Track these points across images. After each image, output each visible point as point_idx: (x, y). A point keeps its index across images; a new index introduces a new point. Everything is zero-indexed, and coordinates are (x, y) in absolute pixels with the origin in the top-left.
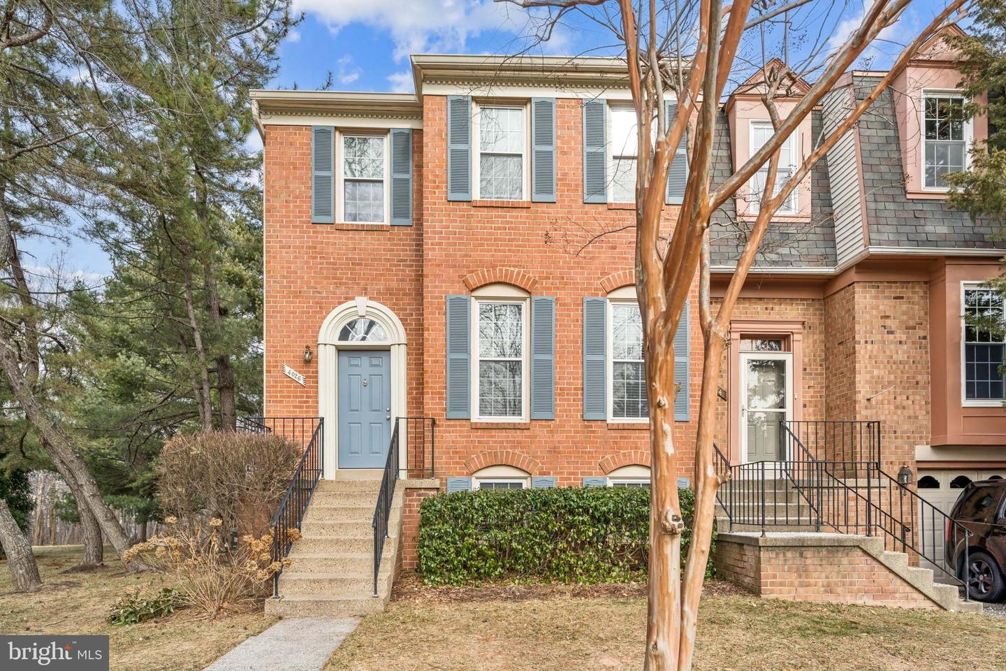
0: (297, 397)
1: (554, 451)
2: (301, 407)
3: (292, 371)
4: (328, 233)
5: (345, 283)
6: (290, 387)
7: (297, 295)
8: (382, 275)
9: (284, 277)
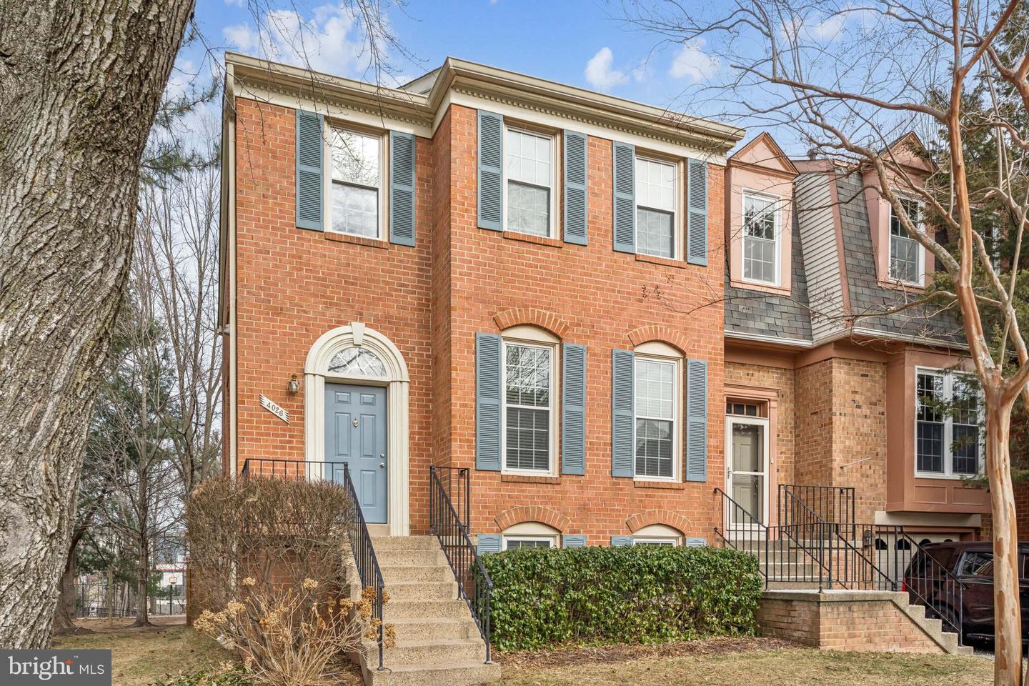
0: (277, 435)
1: (584, 508)
2: (283, 448)
3: (272, 403)
4: (315, 241)
5: (337, 305)
6: (270, 423)
7: (278, 311)
8: (380, 299)
9: (261, 288)
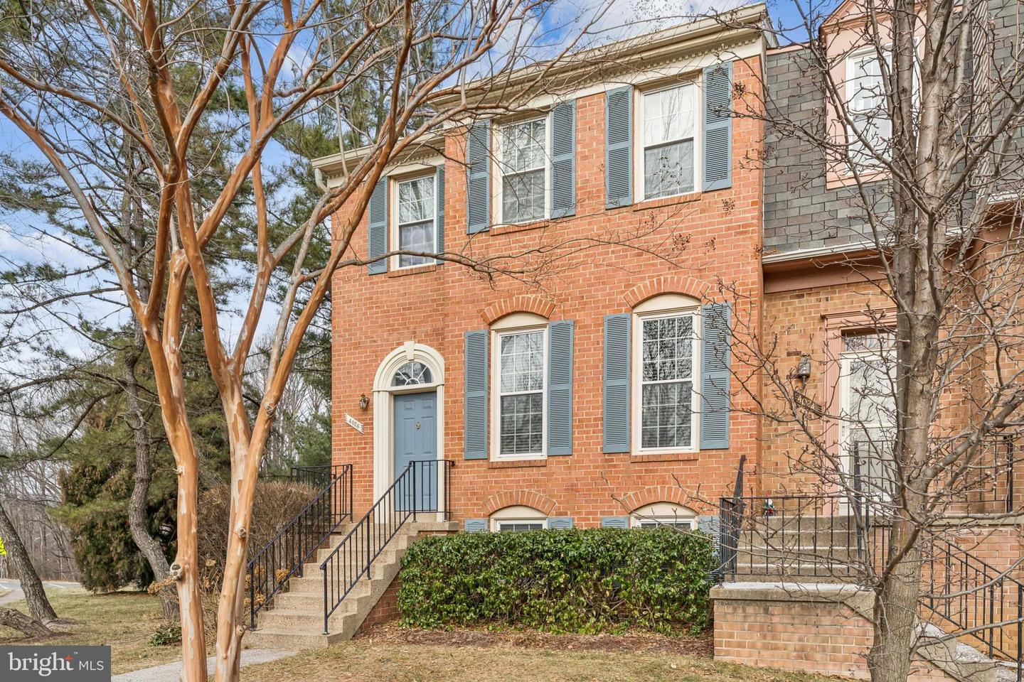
0: (356, 444)
1: (572, 489)
2: (360, 453)
3: (352, 419)
4: (382, 282)
5: (397, 329)
6: (351, 435)
7: (357, 346)
8: (429, 316)
9: (346, 330)
